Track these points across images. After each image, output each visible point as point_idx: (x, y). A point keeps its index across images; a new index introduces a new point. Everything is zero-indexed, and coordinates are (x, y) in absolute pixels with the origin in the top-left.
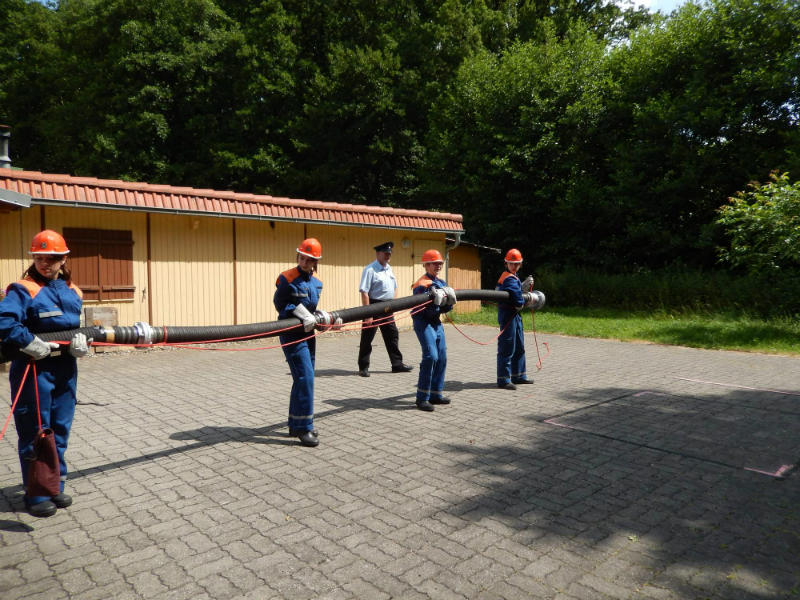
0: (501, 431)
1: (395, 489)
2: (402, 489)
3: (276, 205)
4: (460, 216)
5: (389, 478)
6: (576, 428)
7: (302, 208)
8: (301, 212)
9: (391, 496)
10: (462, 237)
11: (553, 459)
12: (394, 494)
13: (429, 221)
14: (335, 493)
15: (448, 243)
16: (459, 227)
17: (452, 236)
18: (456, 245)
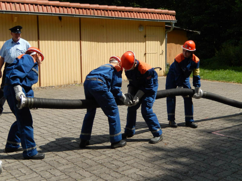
0: (185, 138)
1: (116, 170)
2: (120, 170)
3: (62, 7)
4: (174, 12)
5: (113, 164)
6: (230, 137)
7: (78, 8)
8: (77, 11)
9: (113, 174)
10: (176, 24)
11: (213, 154)
12: (115, 173)
13: (155, 15)
14: (81, 172)
15: (167, 28)
16: (173, 19)
17: (170, 24)
18: (172, 29)
